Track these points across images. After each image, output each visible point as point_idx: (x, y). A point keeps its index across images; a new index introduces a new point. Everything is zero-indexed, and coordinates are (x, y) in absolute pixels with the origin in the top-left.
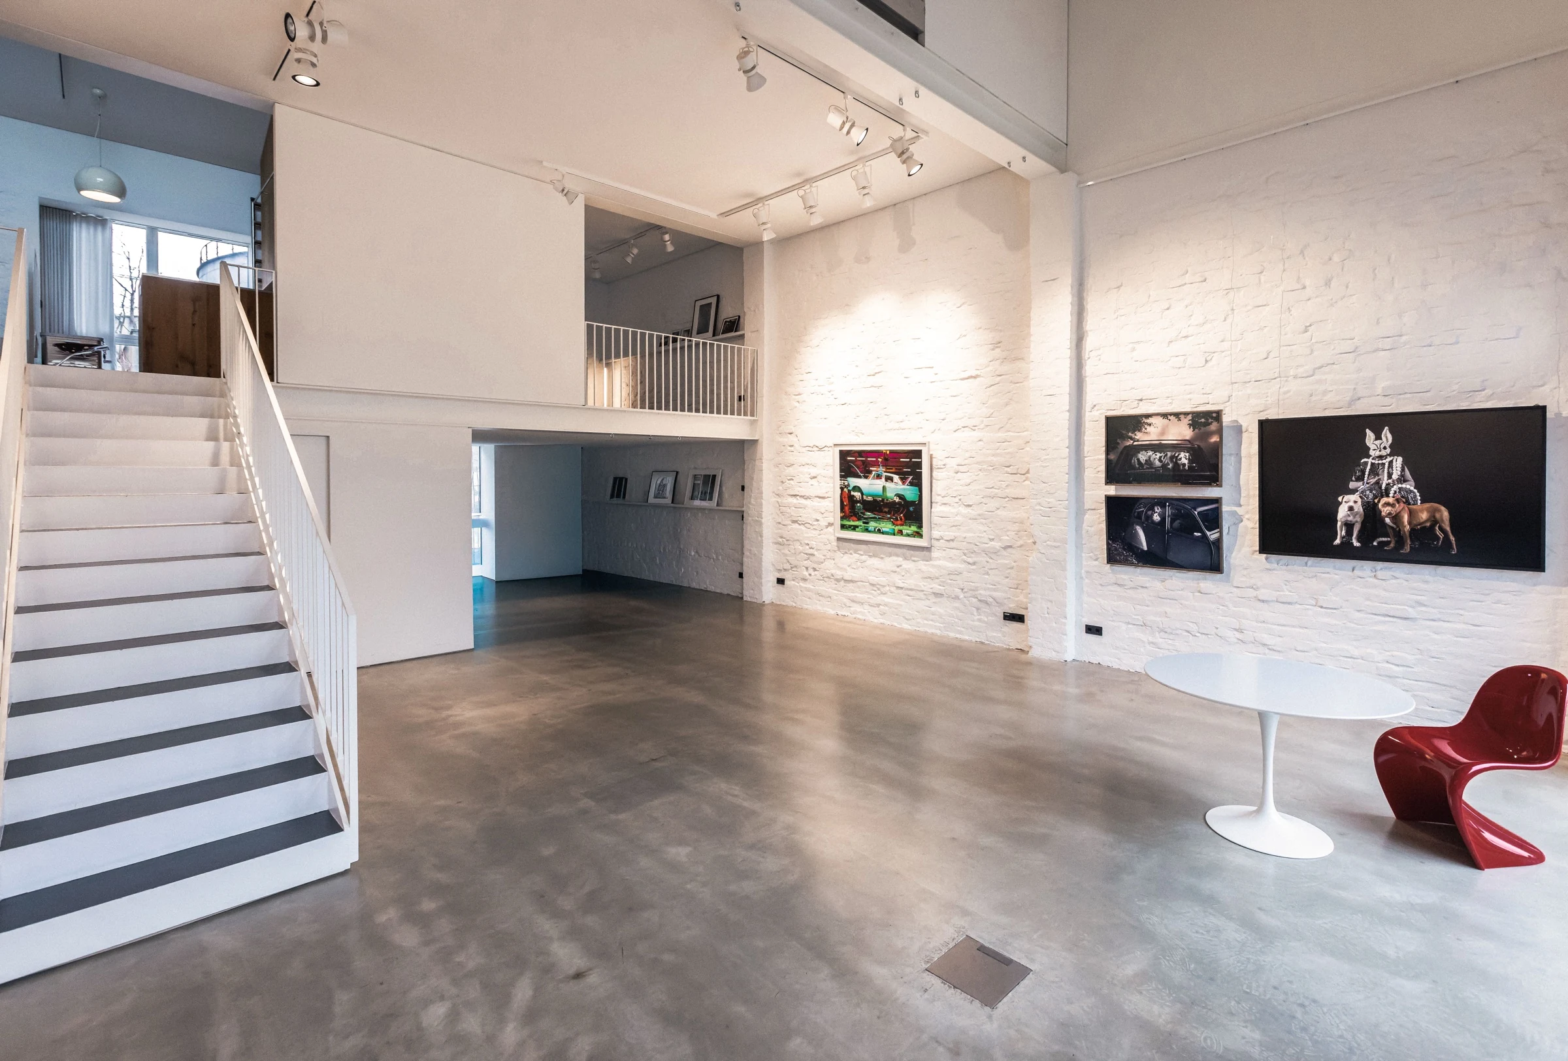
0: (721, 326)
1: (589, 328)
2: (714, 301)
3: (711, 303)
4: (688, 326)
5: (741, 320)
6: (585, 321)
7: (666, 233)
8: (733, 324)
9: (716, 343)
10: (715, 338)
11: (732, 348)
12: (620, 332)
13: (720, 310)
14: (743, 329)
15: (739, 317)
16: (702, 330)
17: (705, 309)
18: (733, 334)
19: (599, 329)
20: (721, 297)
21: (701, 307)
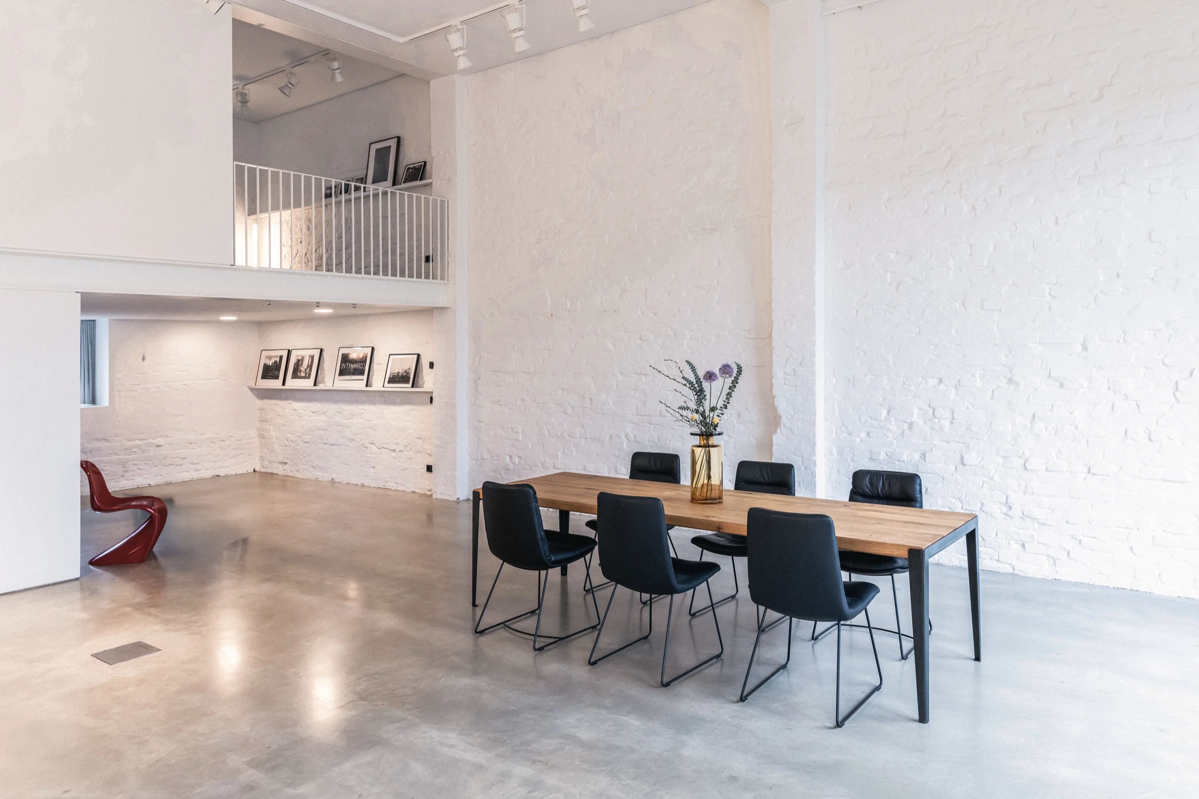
0: (401, 172)
1: (239, 171)
2: (393, 143)
3: (390, 146)
4: (361, 174)
5: (428, 167)
6: (234, 160)
7: (335, 59)
8: (418, 173)
9: (398, 192)
10: (395, 187)
11: (418, 198)
12: (279, 176)
13: (401, 157)
14: (430, 177)
15: (425, 163)
16: (379, 178)
17: (382, 155)
18: (417, 183)
19: (252, 171)
20: (401, 139)
21: (377, 150)
